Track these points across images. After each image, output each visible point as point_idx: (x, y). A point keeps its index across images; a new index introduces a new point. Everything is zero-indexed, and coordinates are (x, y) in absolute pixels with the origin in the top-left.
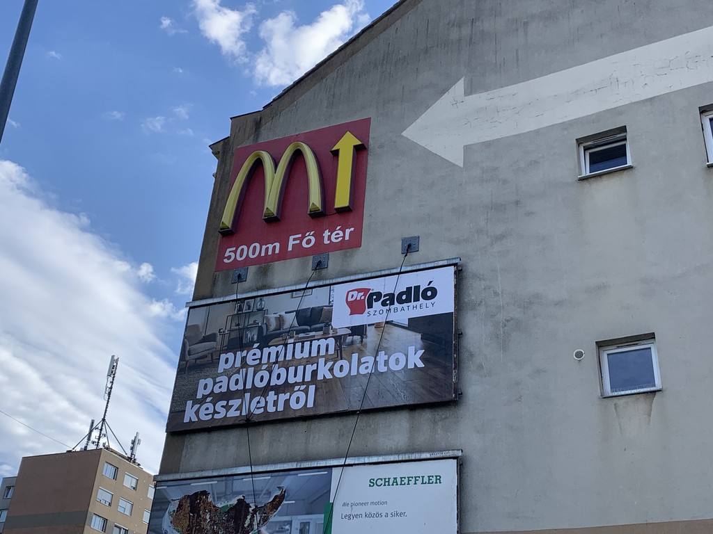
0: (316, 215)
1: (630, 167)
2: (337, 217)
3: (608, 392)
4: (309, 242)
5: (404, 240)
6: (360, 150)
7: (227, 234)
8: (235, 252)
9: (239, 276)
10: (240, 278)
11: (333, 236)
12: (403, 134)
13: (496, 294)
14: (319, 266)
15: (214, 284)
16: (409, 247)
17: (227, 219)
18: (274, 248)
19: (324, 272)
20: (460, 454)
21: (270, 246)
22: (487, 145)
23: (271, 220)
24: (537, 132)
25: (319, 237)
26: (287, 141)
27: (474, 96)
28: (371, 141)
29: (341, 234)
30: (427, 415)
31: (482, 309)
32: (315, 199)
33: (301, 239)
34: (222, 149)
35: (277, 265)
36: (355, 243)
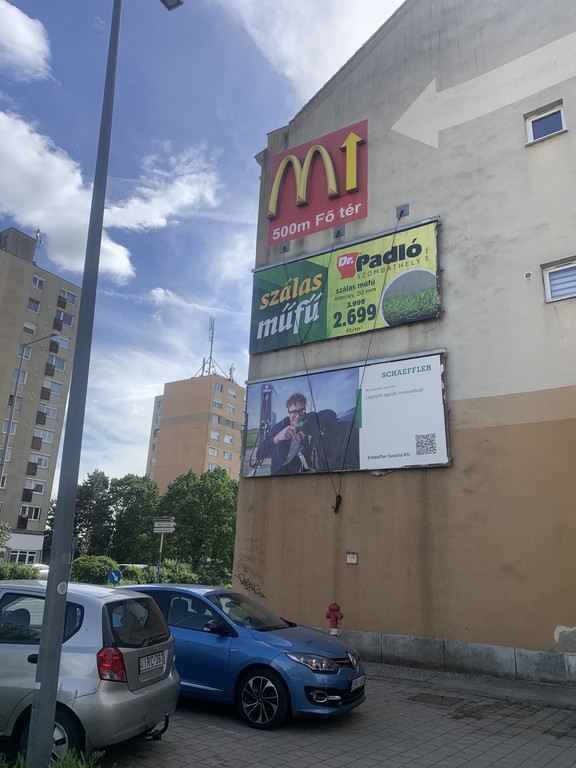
0: (333, 198)
1: (566, 131)
2: (349, 197)
3: (550, 299)
4: (330, 218)
5: (397, 208)
6: (361, 145)
7: (273, 219)
8: (280, 231)
9: (284, 248)
10: (285, 249)
11: (348, 211)
12: (393, 128)
13: (467, 239)
14: (338, 234)
15: (268, 255)
16: (402, 213)
17: (272, 208)
18: (306, 225)
19: (342, 238)
20: (444, 351)
21: (304, 224)
22: (456, 128)
23: (302, 205)
24: (493, 114)
25: (337, 214)
26: (308, 146)
27: (444, 92)
28: (369, 138)
29: (352, 209)
30: (420, 328)
31: (457, 251)
32: (332, 187)
33: (325, 216)
34: (264, 158)
35: (310, 238)
36: (363, 214)
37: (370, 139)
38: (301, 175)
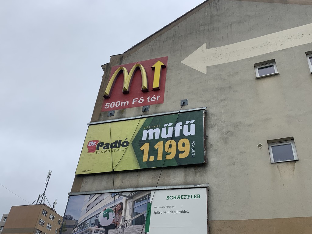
1: (277, 74)
2: (153, 92)
3: (273, 161)
4: (141, 101)
5: (181, 101)
6: (163, 67)
8: (110, 105)
10: (111, 115)
11: (152, 99)
12: (181, 62)
13: (222, 121)
14: (145, 110)
15: (100, 116)
16: (184, 104)
17: (107, 91)
18: (126, 103)
19: (147, 112)
20: (208, 186)
21: (125, 103)
22: (217, 66)
23: (126, 93)
24: (237, 61)
25: (146, 99)
27: (210, 49)
29: (155, 98)
30: (192, 170)
31: (216, 127)
32: (145, 85)
33: (138, 100)
34: (106, 68)
35: (128, 110)
36: (161, 102)
37: (168, 66)
38: (127, 77)
